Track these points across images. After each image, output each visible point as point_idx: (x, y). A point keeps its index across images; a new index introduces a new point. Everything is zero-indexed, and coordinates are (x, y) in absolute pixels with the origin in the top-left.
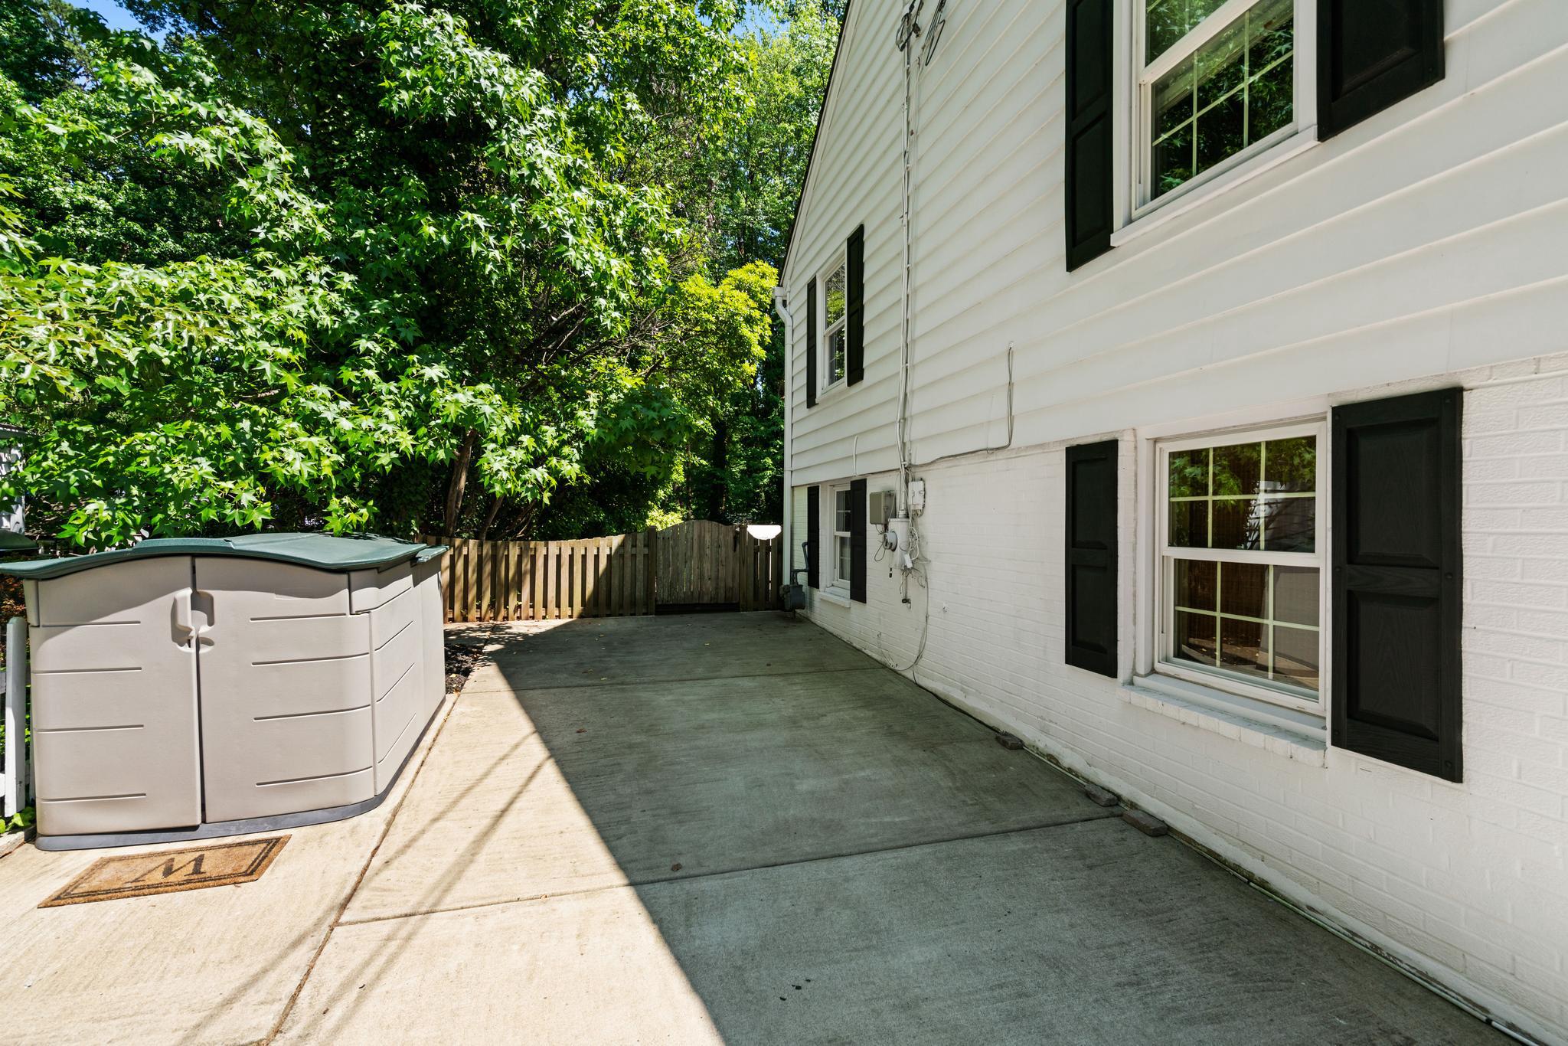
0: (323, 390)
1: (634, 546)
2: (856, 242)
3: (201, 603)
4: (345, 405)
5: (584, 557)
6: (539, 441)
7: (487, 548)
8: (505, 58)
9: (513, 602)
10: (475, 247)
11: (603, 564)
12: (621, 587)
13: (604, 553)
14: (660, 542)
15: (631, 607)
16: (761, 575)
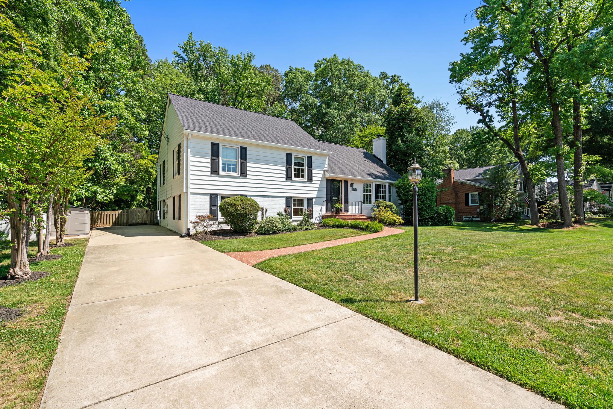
1: (123, 212)
2: (164, 161)
3: (70, 212)
5: (113, 215)
6: (106, 193)
10: (97, 168)
11: (117, 216)
12: (121, 220)
13: (117, 213)
14: (130, 212)
15: (123, 224)
16: (152, 218)
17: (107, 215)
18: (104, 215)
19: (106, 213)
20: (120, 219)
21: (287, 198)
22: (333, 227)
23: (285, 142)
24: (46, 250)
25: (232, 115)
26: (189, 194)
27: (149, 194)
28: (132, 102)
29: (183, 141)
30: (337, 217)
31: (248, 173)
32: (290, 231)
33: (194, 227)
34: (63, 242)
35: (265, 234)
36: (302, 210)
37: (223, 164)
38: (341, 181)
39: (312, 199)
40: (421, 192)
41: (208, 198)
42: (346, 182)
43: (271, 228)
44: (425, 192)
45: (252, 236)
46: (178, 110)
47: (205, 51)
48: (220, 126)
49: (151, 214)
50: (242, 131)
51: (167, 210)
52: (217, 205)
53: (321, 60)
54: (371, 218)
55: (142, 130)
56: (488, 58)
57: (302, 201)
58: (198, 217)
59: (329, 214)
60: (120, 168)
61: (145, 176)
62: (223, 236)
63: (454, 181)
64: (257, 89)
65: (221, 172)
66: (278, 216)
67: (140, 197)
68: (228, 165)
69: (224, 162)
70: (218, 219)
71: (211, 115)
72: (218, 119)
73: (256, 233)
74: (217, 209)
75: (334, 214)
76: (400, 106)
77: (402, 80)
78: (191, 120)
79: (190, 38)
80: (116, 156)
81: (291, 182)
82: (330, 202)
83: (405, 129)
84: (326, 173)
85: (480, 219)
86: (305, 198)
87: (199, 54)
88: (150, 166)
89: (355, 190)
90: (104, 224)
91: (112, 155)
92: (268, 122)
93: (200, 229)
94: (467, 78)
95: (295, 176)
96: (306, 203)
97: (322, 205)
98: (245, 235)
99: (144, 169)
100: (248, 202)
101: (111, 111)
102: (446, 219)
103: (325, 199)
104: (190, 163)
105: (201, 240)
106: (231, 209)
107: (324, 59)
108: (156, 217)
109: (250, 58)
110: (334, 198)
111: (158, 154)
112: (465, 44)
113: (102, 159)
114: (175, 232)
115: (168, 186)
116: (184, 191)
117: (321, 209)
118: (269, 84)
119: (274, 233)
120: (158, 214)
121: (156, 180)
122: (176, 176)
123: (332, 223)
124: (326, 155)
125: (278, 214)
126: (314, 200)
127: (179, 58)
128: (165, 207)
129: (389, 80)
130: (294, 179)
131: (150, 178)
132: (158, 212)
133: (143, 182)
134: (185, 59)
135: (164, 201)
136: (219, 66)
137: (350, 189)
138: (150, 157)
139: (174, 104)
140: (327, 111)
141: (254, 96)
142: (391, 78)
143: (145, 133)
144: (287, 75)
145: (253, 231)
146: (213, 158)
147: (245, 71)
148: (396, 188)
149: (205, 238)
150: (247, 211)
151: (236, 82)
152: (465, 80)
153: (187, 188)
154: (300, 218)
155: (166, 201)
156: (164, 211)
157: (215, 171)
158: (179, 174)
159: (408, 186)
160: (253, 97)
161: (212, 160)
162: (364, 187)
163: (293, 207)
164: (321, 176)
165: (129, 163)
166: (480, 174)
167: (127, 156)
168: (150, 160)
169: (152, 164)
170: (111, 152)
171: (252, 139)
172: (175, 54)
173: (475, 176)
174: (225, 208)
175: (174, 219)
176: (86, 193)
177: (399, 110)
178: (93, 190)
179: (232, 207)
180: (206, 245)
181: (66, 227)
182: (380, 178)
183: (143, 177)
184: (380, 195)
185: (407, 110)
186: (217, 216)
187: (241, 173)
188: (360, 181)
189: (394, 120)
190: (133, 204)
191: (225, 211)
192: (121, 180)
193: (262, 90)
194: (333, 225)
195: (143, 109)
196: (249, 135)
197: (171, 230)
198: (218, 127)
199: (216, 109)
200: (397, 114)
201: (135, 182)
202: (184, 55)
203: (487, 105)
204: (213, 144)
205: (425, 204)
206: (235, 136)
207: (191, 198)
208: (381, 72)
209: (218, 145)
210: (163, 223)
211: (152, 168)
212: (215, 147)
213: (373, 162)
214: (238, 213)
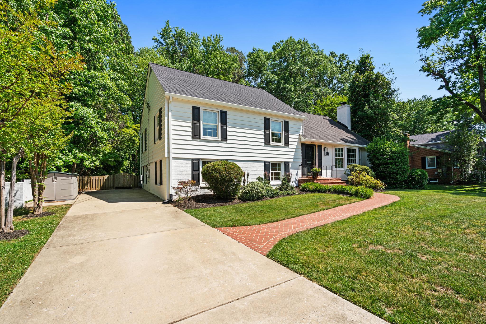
0: (61, 154)
1: (111, 177)
2: (146, 129)
3: (56, 178)
4: (64, 156)
5: (101, 179)
6: (92, 160)
7: (81, 178)
8: (86, 108)
9: (86, 187)
10: (83, 135)
11: (104, 180)
12: (108, 185)
13: (105, 178)
14: (116, 176)
15: (110, 188)
16: (136, 182)
17: (95, 179)
18: (93, 179)
19: (94, 177)
20: (107, 183)
21: (265, 162)
22: (314, 191)
23: (263, 107)
24: (8, 226)
25: (209, 82)
26: (171, 159)
27: (134, 161)
28: (116, 75)
29: (165, 105)
30: (315, 182)
31: (229, 137)
32: (273, 197)
33: (177, 194)
34: (41, 210)
35: (249, 200)
36: (279, 174)
37: (204, 128)
38: (315, 145)
39: (288, 163)
40: (396, 156)
41: (189, 163)
42: (320, 147)
43: (256, 194)
44: (400, 155)
45: (237, 203)
46: (158, 76)
47: (180, 36)
48: (199, 91)
49: (135, 178)
50: (221, 95)
51: (149, 175)
52: (199, 170)
53: (278, 42)
54: (347, 182)
55: (125, 100)
56: (465, 19)
57: (279, 165)
58: (181, 183)
59: (305, 178)
60: (105, 136)
61: (129, 144)
62: (207, 203)
63: (409, 146)
64: (225, 67)
65: (202, 137)
66: (257, 180)
67: (126, 163)
68: (209, 129)
69: (205, 127)
70: (199, 184)
71: (190, 82)
72: (197, 85)
73: (239, 199)
74: (199, 174)
75: (312, 178)
76: (366, 74)
77: (348, 58)
78: (171, 85)
79: (167, 25)
80: (102, 124)
81: (270, 147)
82: (306, 167)
83: (371, 95)
84: (301, 137)
85: (437, 181)
86: (282, 162)
87: (175, 39)
88: (134, 135)
89: (327, 154)
90: (93, 188)
91: (97, 123)
92: (242, 89)
93: (183, 195)
94: (435, 43)
95: (273, 141)
96: (283, 167)
97: (298, 169)
98: (229, 202)
99: (128, 137)
100: (233, 167)
101: (96, 81)
102: (420, 182)
103: (300, 164)
104: (172, 127)
105: (185, 207)
106: (216, 174)
107: (281, 42)
108: (140, 181)
109: (219, 40)
110: (308, 162)
111: (140, 123)
112: (422, 16)
113: (88, 127)
114: (157, 197)
115: (150, 152)
116: (166, 156)
117: (297, 173)
118: (236, 62)
119: (259, 199)
120: (141, 179)
121: (139, 148)
122: (158, 141)
123: (312, 188)
124: (301, 120)
125: (258, 179)
126: (290, 164)
127: (158, 43)
128: (148, 172)
129: (337, 59)
130: (272, 143)
131: (133, 146)
132: (141, 176)
133: (128, 149)
134: (162, 44)
135: (146, 166)
136: (192, 49)
137: (323, 153)
138: (134, 126)
139: (155, 71)
140: (284, 86)
141: (223, 74)
142: (339, 56)
143: (128, 103)
144: (249, 55)
145: (237, 197)
146: (194, 122)
147: (215, 51)
148: (368, 152)
149: (189, 206)
150: (232, 176)
151: (207, 61)
152: (432, 45)
153: (169, 152)
154: (279, 182)
155: (148, 166)
156: (146, 176)
157: (196, 135)
158: (160, 139)
159: (382, 150)
160: (221, 75)
161: (193, 125)
162: (336, 151)
163: (271, 171)
164: (297, 140)
165: (113, 131)
166: (432, 140)
167: (111, 124)
168: (134, 130)
169: (136, 133)
170: (97, 120)
171: (232, 103)
172: (154, 40)
173: (428, 141)
174: (209, 173)
175: (156, 183)
176: (73, 160)
177: (364, 77)
178: (81, 157)
179: (217, 172)
180: (192, 215)
181: (44, 194)
182: (351, 142)
183: (128, 144)
184: (351, 159)
185: (374, 77)
186: (199, 182)
187: (222, 138)
188: (332, 146)
189: (360, 87)
190: (120, 169)
191: (207, 176)
192: (108, 148)
193: (230, 68)
194: (313, 190)
195: (126, 82)
196: (229, 100)
197: (153, 195)
198: (198, 92)
199: (194, 77)
200: (362, 81)
201: (122, 150)
202: (162, 41)
203: (450, 71)
204: (194, 108)
205: (400, 168)
206: (215, 100)
207: (173, 163)
208: (330, 52)
209: (199, 108)
210: (146, 187)
211: (135, 136)
212: (196, 111)
213: (340, 128)
214: (223, 179)
